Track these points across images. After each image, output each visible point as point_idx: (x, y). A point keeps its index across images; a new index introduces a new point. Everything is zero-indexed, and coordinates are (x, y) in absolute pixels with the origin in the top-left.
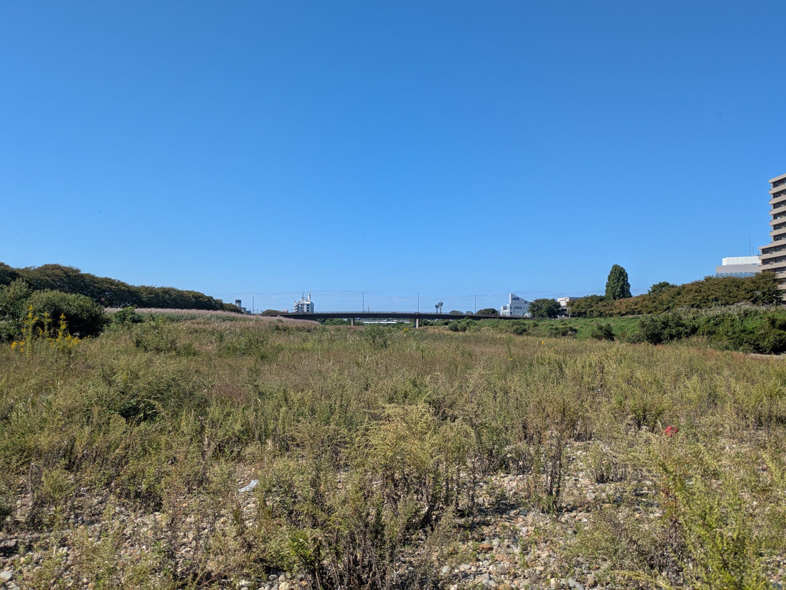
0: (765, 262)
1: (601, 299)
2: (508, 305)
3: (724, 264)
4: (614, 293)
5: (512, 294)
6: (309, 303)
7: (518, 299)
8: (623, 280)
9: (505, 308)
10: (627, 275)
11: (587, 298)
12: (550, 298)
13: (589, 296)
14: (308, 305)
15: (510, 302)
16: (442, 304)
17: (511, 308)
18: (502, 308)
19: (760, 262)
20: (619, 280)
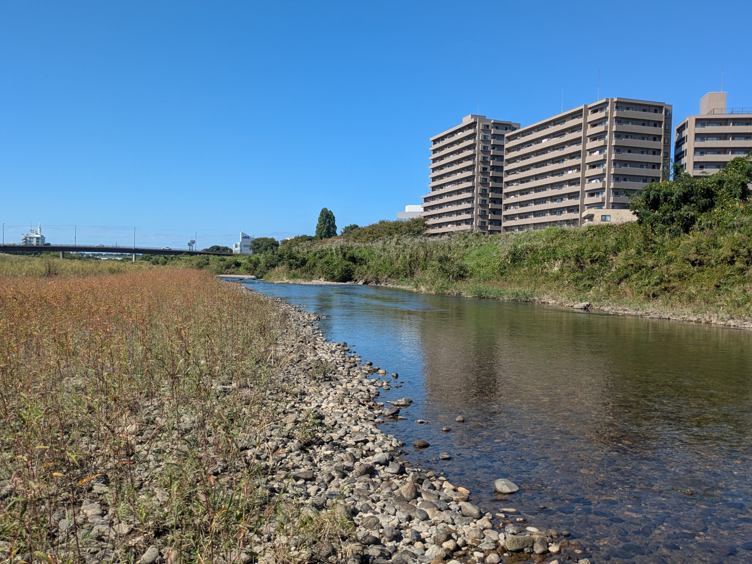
0: (426, 209)
1: (310, 239)
2: (239, 244)
3: (407, 211)
4: (321, 234)
5: (242, 233)
6: (39, 236)
7: (248, 237)
8: (329, 222)
9: (236, 247)
10: (334, 218)
11: (298, 238)
12: (270, 237)
13: (300, 235)
14: (38, 238)
15: (241, 241)
16: (193, 242)
17: (241, 246)
18: (234, 245)
19: (422, 209)
20: (325, 222)
